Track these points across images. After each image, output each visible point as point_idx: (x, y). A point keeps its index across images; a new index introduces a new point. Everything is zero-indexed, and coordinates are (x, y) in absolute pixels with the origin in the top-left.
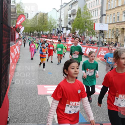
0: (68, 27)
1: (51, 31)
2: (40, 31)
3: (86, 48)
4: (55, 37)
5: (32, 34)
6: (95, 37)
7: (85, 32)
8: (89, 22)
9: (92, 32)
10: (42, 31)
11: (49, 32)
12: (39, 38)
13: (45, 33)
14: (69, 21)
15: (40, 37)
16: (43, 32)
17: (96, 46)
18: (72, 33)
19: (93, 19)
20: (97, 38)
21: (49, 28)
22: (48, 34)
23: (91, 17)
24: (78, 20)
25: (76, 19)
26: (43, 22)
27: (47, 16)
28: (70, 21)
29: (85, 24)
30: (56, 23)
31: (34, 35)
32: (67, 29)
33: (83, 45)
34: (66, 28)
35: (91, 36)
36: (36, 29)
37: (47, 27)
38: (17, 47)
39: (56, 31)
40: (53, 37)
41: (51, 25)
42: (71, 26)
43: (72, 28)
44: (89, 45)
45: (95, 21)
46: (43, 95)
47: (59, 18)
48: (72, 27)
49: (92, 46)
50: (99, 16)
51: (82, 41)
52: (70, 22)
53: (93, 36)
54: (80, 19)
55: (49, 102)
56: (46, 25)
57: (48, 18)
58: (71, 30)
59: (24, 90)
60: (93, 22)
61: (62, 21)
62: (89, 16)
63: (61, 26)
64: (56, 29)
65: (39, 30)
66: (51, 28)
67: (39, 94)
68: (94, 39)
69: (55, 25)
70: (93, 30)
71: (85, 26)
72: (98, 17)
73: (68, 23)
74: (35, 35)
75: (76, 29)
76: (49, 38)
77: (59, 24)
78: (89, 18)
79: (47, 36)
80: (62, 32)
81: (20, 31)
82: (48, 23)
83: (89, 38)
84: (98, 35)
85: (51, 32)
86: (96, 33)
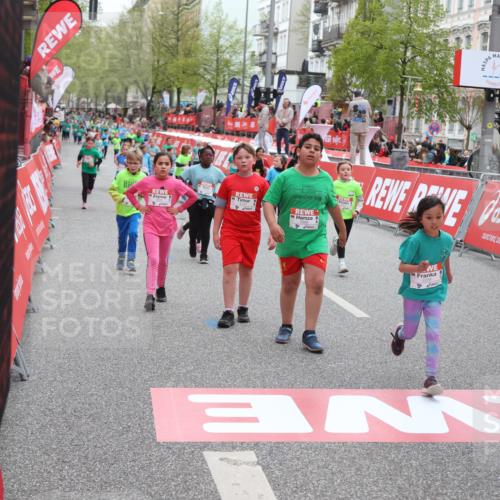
0: (312, 69)
1: (218, 92)
2: (160, 92)
3: (407, 185)
4: (237, 125)
5: (112, 106)
6: (457, 126)
7: (402, 94)
8: (424, 44)
9: (440, 96)
10: (171, 93)
11: (206, 97)
12: (153, 127)
13: (182, 99)
14: (316, 38)
15: (158, 125)
16: (175, 98)
17: (465, 174)
18: (331, 104)
19: (445, 25)
20: (469, 128)
21: (208, 77)
22: (200, 110)
23: (440, 14)
24: (363, 33)
25: (352, 26)
26: (174, 41)
27: (199, 12)
28: (321, 38)
29: (405, 52)
30: (245, 46)
31: (126, 110)
32: (306, 79)
33: (391, 166)
34: (298, 73)
35: (435, 118)
36: (136, 82)
37: (198, 67)
38: (36, 177)
39: (247, 90)
40: (230, 124)
41: (217, 60)
42: (329, 62)
43: (329, 74)
44: (426, 170)
45: (458, 39)
46: (183, 446)
47: (263, 22)
48: (333, 68)
49: (444, 172)
50: (480, 9)
51: (383, 146)
52: (319, 42)
53: (447, 119)
54: (377, 24)
55: (216, 482)
56: (190, 60)
57: (203, 21)
58: (328, 84)
59: (80, 418)
60: (446, 41)
61: (276, 34)
62: (427, 9)
63: (274, 65)
64: (244, 77)
65: (151, 86)
66: (218, 75)
67: (160, 438)
68: (451, 134)
69: (237, 59)
70: (445, 87)
71: (404, 63)
72: (472, 15)
73: (310, 46)
74: (130, 112)
75: (354, 79)
76: (207, 131)
77: (261, 55)
78: (427, 21)
79: (195, 119)
80: (277, 95)
81: (52, 92)
82: (202, 46)
83: (425, 128)
84: (472, 116)
85: (216, 94)
86: (460, 105)
